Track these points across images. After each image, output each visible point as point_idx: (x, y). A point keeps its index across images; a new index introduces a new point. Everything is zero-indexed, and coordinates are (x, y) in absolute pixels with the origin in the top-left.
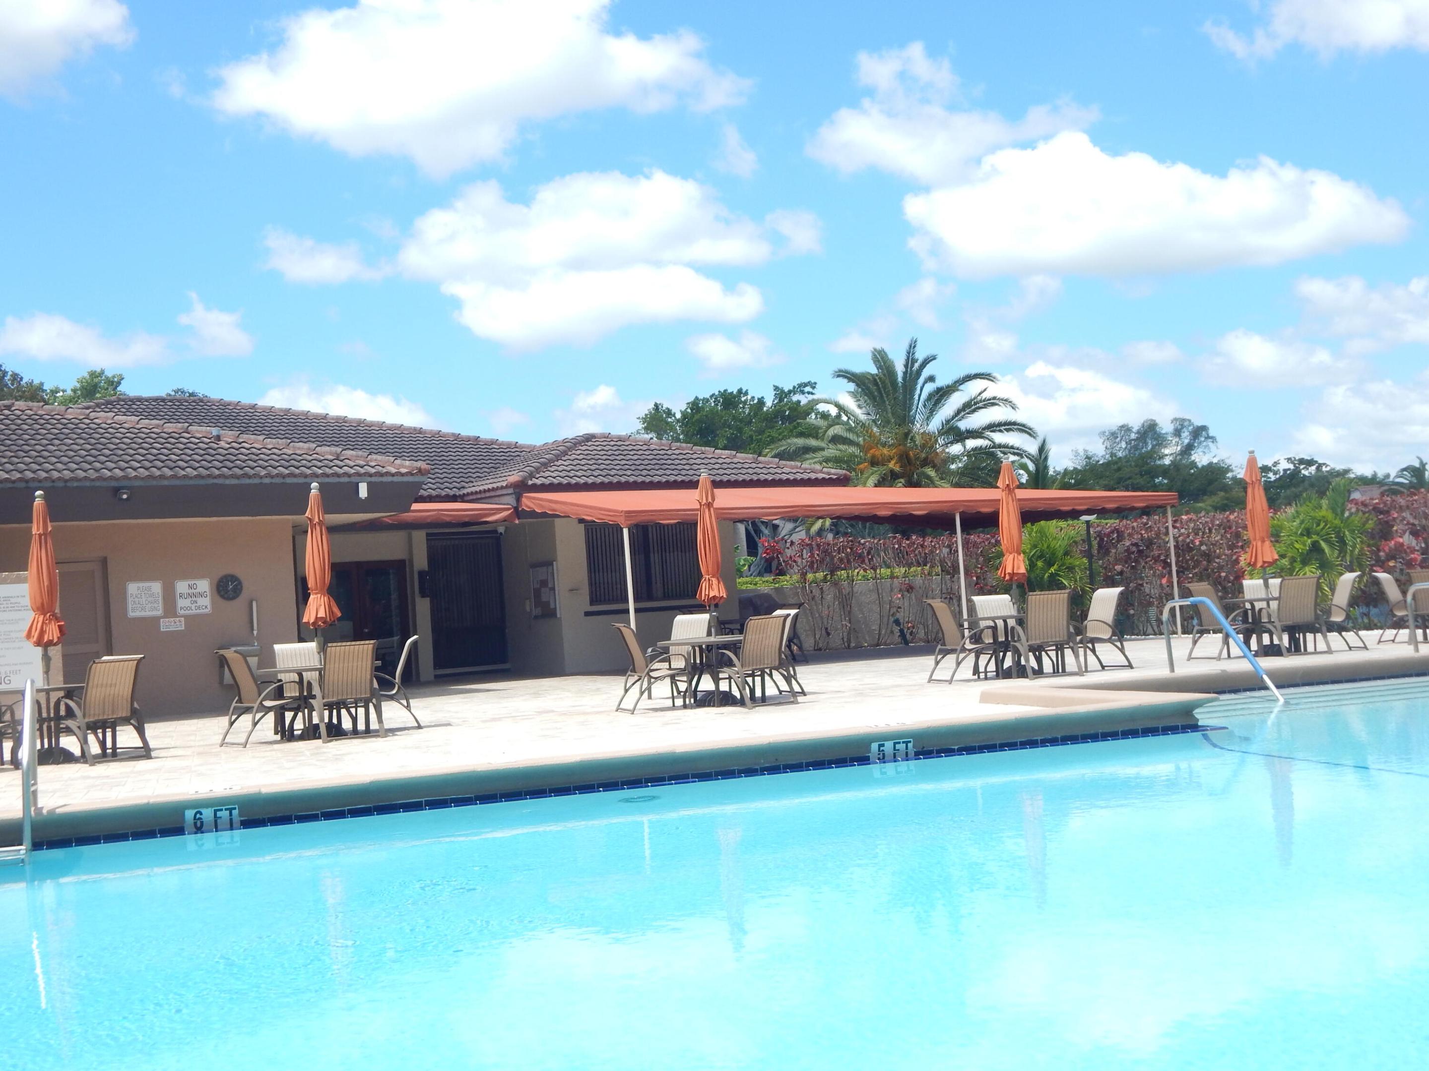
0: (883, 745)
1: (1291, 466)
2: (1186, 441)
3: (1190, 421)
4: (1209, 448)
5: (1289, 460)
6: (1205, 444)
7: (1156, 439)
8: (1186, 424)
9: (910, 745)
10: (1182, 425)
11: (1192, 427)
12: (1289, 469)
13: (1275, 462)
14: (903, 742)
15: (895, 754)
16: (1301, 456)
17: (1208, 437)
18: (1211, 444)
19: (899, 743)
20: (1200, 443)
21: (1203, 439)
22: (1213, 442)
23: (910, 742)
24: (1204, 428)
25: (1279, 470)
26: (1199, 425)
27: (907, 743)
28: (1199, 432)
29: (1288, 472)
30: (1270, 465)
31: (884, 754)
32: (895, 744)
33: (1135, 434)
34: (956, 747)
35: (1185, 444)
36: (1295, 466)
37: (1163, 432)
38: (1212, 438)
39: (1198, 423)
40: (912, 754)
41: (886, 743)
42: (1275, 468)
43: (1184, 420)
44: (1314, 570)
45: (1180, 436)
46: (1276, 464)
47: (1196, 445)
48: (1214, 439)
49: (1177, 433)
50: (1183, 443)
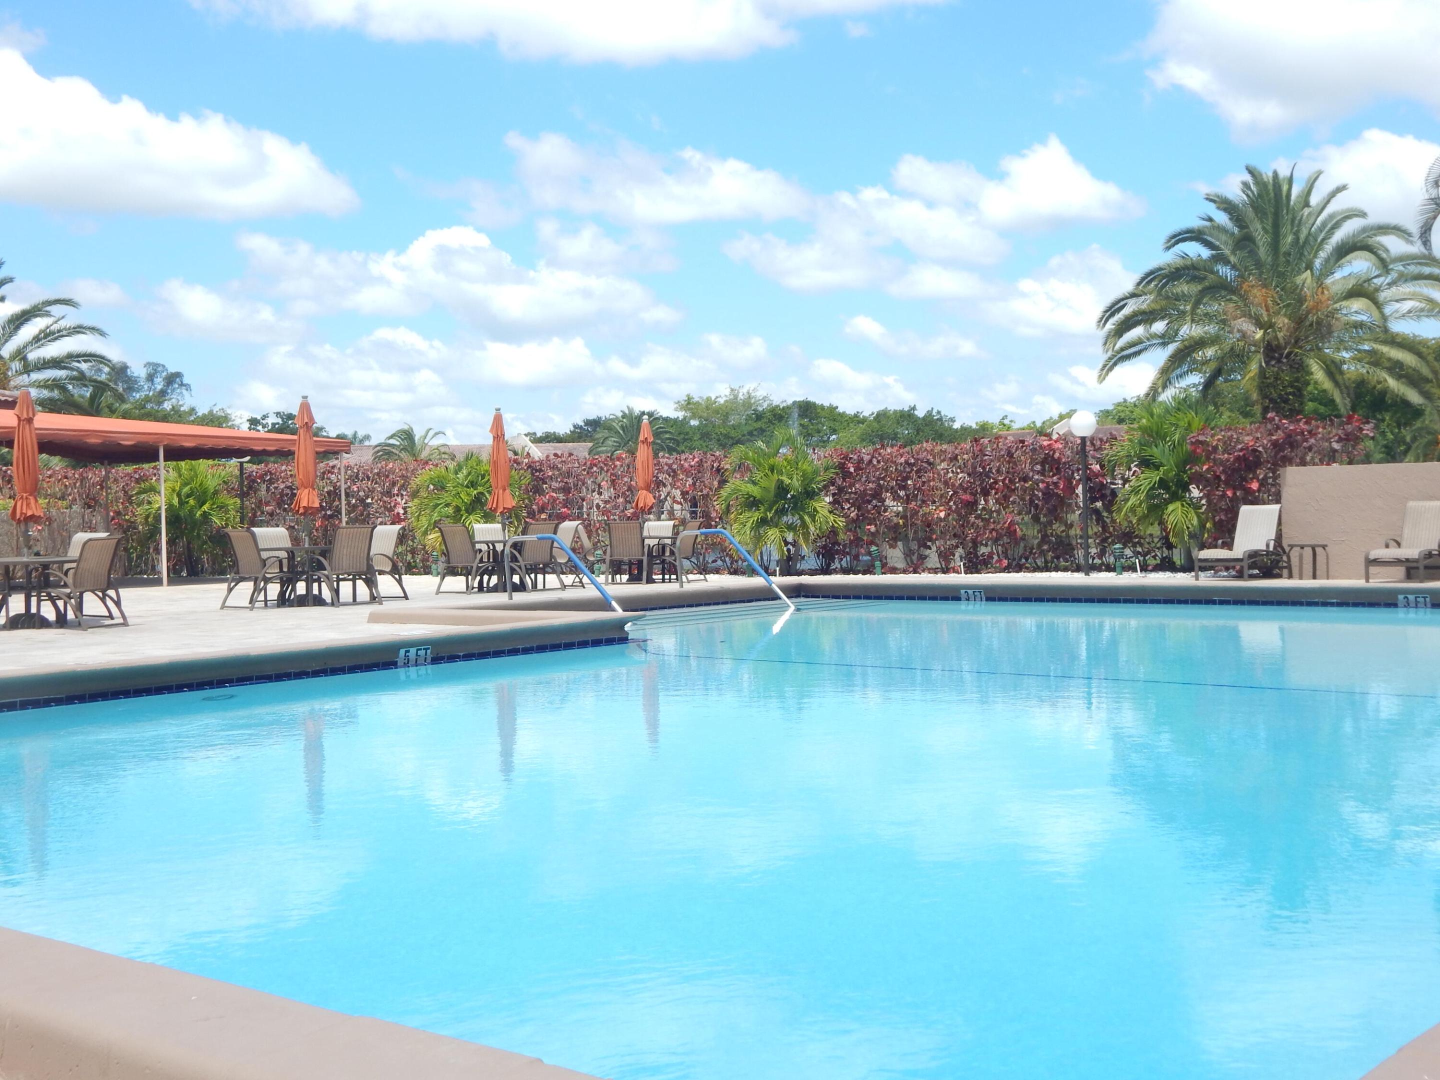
0: (408, 651)
1: (280, 421)
2: (159, 387)
3: (164, 366)
4: (183, 396)
5: (278, 414)
6: (178, 391)
7: (126, 382)
8: (160, 369)
9: (429, 651)
10: (155, 370)
11: (165, 373)
12: (278, 423)
13: (264, 416)
14: (424, 649)
15: (416, 659)
16: (290, 412)
17: (182, 385)
18: (184, 392)
19: (421, 649)
20: (173, 390)
21: (177, 386)
22: (187, 390)
23: (429, 648)
24: (178, 375)
25: (267, 423)
26: (173, 372)
27: (426, 649)
28: (173, 379)
29: (277, 426)
30: (259, 418)
31: (408, 659)
32: (418, 650)
33: (106, 374)
34: (462, 654)
35: (157, 390)
36: (283, 421)
37: (135, 375)
38: (185, 385)
39: (172, 369)
40: (429, 660)
41: (411, 649)
42: (264, 422)
43: (158, 365)
44: (479, 519)
45: (152, 381)
46: (265, 417)
47: (169, 391)
48: (188, 387)
49: (150, 378)
50: (155, 388)
